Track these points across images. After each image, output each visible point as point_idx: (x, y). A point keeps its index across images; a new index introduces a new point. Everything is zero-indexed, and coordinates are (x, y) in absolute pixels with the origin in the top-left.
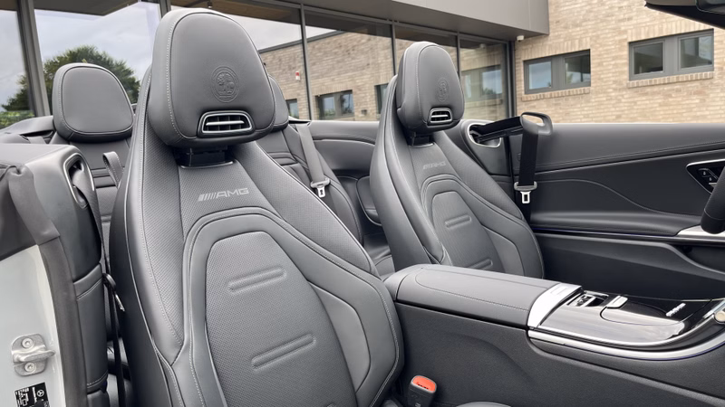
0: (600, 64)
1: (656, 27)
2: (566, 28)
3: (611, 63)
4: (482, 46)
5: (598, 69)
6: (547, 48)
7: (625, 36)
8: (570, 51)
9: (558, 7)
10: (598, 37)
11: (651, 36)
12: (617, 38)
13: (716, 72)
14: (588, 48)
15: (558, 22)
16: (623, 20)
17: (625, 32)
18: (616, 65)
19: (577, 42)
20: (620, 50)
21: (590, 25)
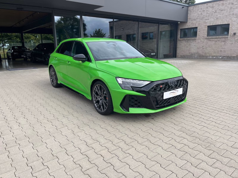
0: (200, 31)
2: (192, 20)
3: (202, 32)
4: (169, 24)
5: (199, 33)
6: (187, 26)
7: (207, 24)
8: (192, 27)
9: (190, 14)
10: (200, 24)
11: (213, 25)
13: (229, 36)
14: (197, 26)
15: (190, 19)
16: (206, 20)
18: (204, 32)
19: (194, 25)
20: (205, 28)
21: (198, 20)
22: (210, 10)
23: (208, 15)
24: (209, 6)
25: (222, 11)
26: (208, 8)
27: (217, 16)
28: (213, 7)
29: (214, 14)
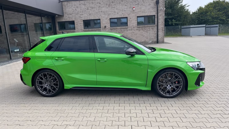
0: (77, 25)
1: (89, 17)
2: (68, 15)
3: (79, 25)
4: (46, 17)
5: (77, 26)
6: (64, 19)
7: (82, 19)
8: (69, 20)
9: (65, 9)
10: (76, 18)
11: (88, 19)
12: (80, 19)
13: (101, 29)
14: (74, 20)
15: (66, 13)
16: (81, 15)
17: (82, 18)
18: (80, 25)
19: (71, 18)
20: (81, 22)
21: (74, 15)
22: (83, 6)
23: (81, 11)
24: (82, 4)
25: (92, 8)
26: (80, 5)
27: (89, 12)
28: (85, 5)
29: (86, 10)
